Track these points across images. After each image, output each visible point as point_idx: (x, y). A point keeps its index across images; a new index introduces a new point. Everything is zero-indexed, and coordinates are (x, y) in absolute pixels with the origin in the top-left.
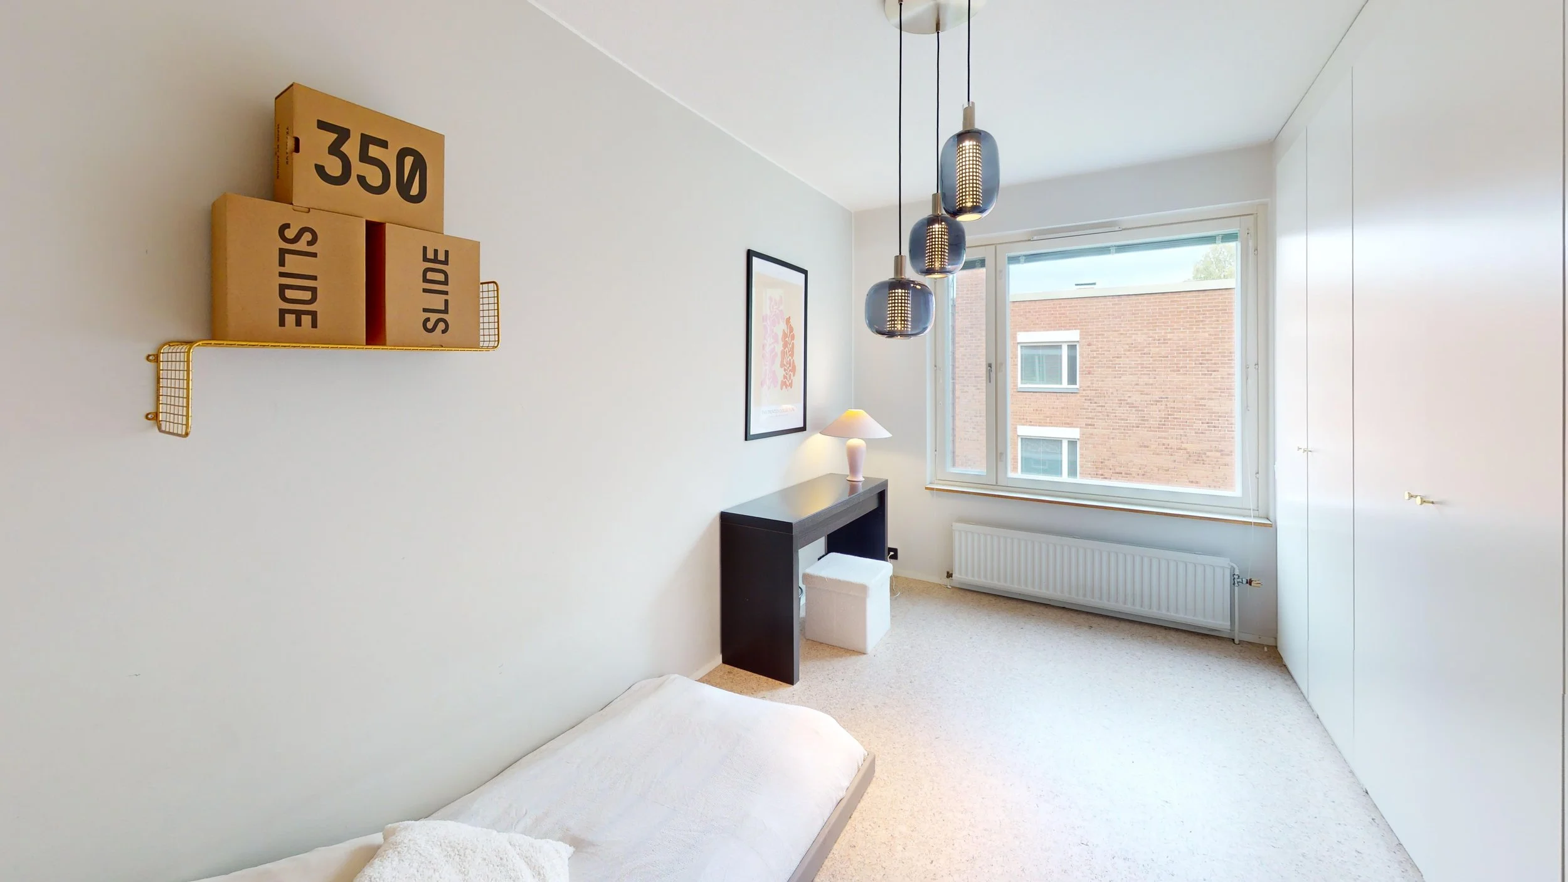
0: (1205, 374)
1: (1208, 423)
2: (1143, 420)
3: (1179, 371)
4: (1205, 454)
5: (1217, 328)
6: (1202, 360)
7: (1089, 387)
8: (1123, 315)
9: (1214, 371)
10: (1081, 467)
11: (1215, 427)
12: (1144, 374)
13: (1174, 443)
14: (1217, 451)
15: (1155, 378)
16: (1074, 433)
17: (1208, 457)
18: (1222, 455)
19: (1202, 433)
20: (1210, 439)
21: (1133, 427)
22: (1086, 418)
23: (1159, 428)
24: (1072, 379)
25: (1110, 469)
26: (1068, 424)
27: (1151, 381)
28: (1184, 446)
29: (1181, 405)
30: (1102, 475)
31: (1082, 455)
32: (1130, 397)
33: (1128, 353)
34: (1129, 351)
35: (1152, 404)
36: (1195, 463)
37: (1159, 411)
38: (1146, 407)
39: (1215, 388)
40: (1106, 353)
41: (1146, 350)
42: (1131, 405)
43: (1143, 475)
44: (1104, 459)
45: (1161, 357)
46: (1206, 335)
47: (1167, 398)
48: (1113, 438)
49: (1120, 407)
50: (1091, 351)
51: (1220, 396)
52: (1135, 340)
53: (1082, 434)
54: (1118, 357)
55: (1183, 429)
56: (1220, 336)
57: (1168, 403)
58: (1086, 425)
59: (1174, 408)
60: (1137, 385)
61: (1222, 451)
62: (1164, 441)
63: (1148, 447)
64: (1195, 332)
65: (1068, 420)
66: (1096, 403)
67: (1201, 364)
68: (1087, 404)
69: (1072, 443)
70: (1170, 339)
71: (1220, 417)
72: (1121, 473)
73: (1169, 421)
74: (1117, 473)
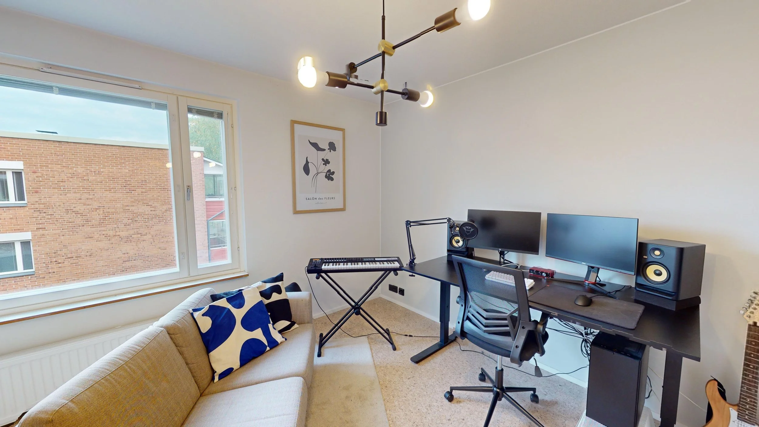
0: (128, 192)
1: (132, 219)
2: (87, 221)
3: (110, 190)
4: (131, 236)
5: (133, 167)
6: (125, 184)
7: (37, 202)
8: (64, 154)
9: (133, 190)
10: (36, 259)
11: (136, 221)
12: (85, 193)
13: (111, 233)
14: (138, 234)
15: (94, 195)
16: (27, 236)
17: (133, 238)
18: (141, 235)
19: (129, 225)
20: (134, 228)
21: (79, 226)
22: (36, 224)
23: (99, 225)
24: (21, 196)
25: (63, 256)
26: (19, 230)
27: (91, 197)
28: (117, 234)
29: (113, 210)
30: (56, 261)
31: (34, 250)
32: (75, 207)
33: (71, 179)
34: (72, 178)
35: (93, 211)
36: (126, 242)
37: (99, 215)
38: (89, 213)
39: (135, 200)
40: (51, 179)
41: (85, 178)
42: (77, 213)
43: (90, 256)
44: (57, 250)
45: (97, 182)
46: (127, 171)
47: (104, 207)
48: (63, 235)
49: (67, 214)
50: (37, 177)
51: (138, 204)
52: (76, 171)
53: (34, 236)
54: (62, 182)
55: (116, 224)
56: (136, 172)
57: (105, 210)
58: (37, 229)
59: (109, 212)
60: (80, 199)
61: (141, 233)
62: (104, 233)
63: (92, 237)
64: (119, 169)
65: (19, 227)
66: (45, 213)
67: (125, 186)
68: (36, 214)
69: (25, 244)
70: (103, 172)
71: (138, 215)
72: (73, 257)
73: (106, 220)
74: (69, 258)
